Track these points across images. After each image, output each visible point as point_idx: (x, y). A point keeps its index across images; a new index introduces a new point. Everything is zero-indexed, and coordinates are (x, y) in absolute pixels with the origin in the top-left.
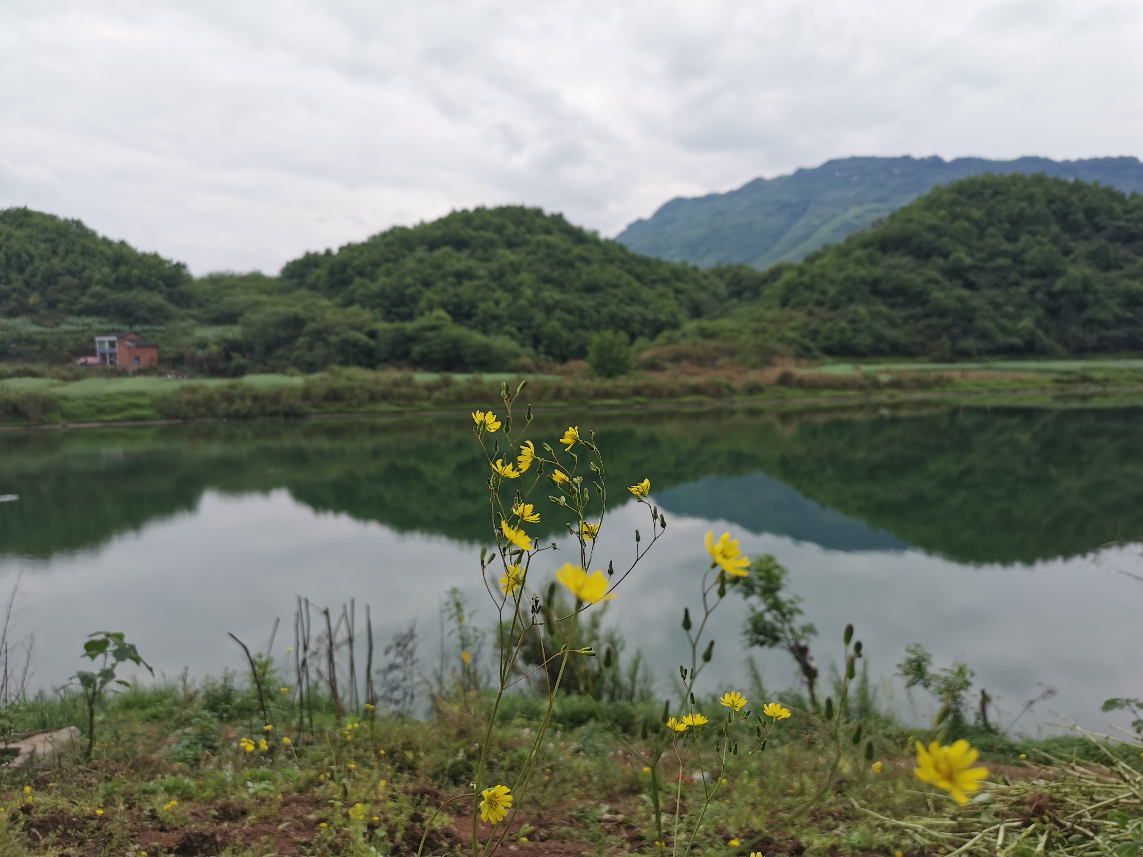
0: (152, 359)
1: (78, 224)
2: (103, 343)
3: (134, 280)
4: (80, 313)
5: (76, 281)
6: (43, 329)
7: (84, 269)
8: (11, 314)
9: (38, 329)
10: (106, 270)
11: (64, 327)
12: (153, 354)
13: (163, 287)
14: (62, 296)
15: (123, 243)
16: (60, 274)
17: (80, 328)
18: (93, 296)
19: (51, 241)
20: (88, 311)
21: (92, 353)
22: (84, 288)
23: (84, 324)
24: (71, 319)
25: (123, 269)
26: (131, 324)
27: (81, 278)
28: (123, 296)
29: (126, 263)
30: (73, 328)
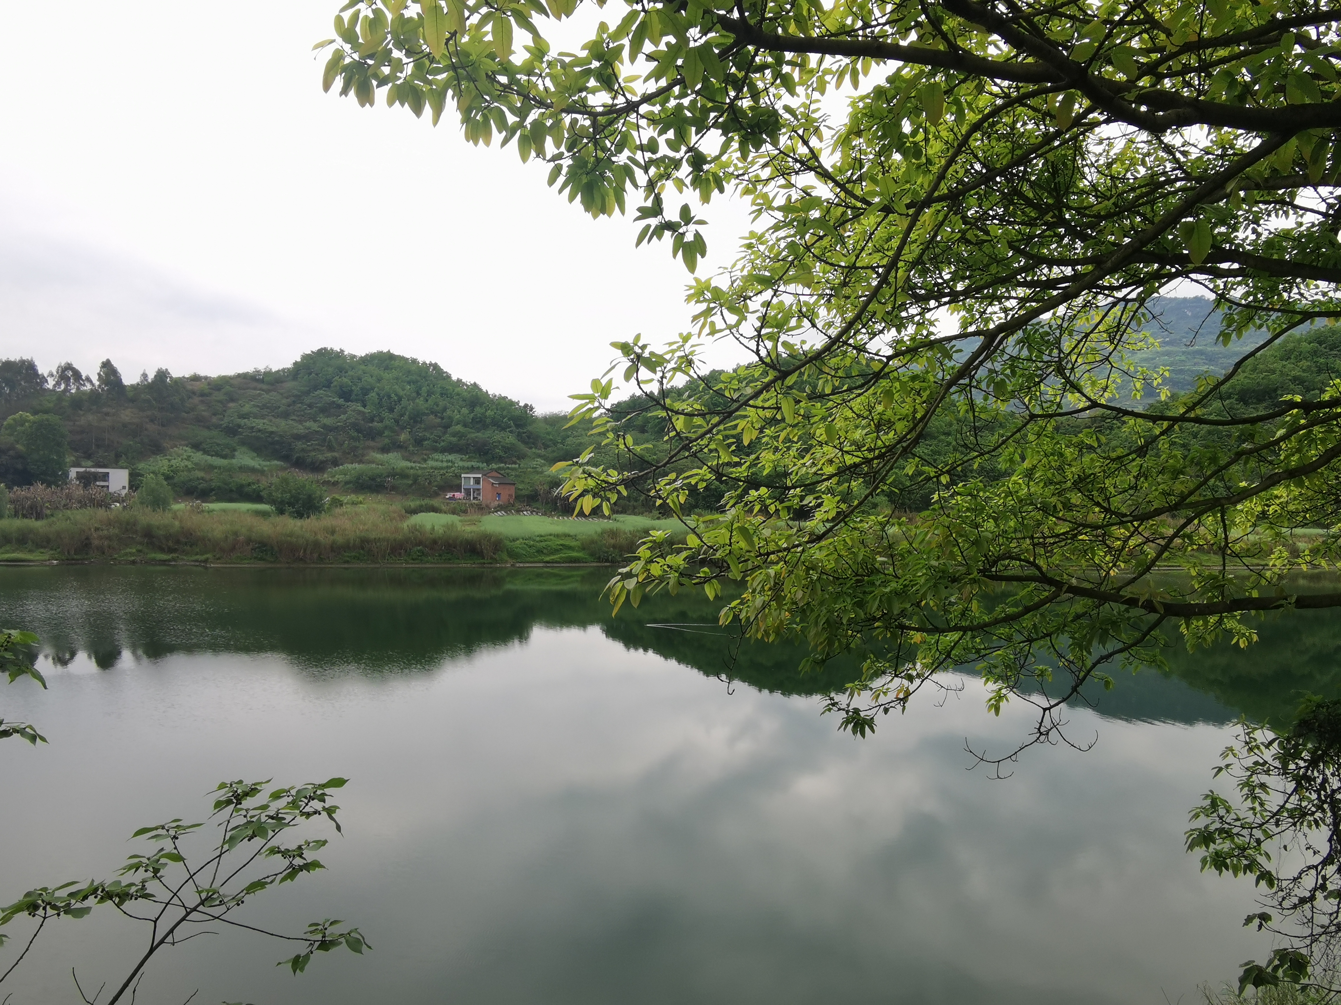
0: (510, 496)
1: (436, 366)
2: (469, 479)
3: (488, 421)
4: (443, 451)
5: (439, 420)
6: (413, 465)
7: (445, 409)
8: (385, 450)
9: (409, 464)
10: (465, 411)
11: (431, 463)
12: (511, 490)
13: (514, 428)
14: (428, 435)
15: (475, 385)
16: (424, 414)
17: (445, 464)
18: (454, 435)
19: (415, 382)
20: (451, 449)
21: (458, 488)
22: (447, 427)
23: (448, 461)
24: (436, 456)
25: (478, 410)
26: (488, 462)
27: (442, 418)
28: (481, 436)
29: (481, 405)
30: (439, 464)
